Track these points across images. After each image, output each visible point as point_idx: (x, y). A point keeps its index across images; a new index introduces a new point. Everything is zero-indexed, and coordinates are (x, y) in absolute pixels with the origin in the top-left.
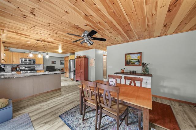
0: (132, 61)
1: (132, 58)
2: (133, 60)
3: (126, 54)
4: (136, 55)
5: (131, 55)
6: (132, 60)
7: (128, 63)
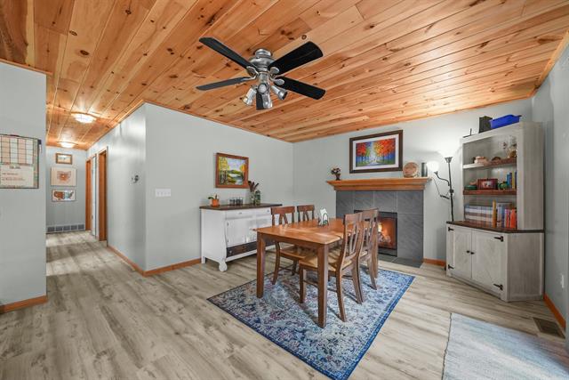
0: (231, 175)
1: (230, 169)
2: (233, 172)
3: (219, 154)
4: (238, 161)
5: (229, 160)
6: (229, 172)
7: (222, 180)
